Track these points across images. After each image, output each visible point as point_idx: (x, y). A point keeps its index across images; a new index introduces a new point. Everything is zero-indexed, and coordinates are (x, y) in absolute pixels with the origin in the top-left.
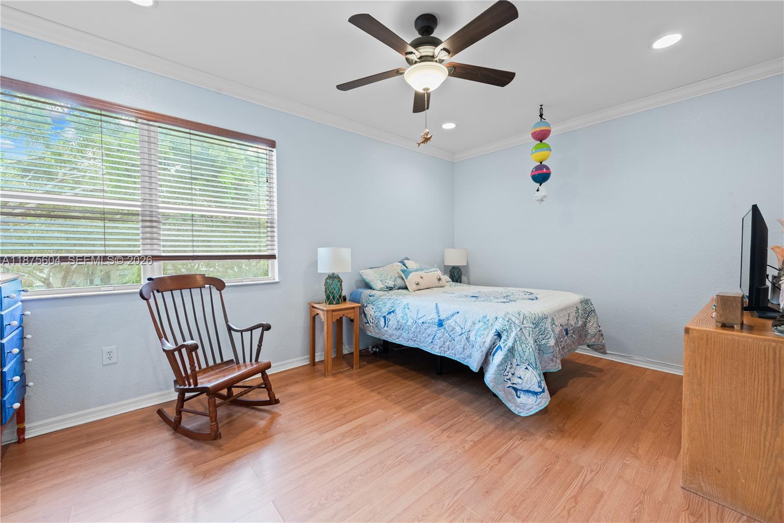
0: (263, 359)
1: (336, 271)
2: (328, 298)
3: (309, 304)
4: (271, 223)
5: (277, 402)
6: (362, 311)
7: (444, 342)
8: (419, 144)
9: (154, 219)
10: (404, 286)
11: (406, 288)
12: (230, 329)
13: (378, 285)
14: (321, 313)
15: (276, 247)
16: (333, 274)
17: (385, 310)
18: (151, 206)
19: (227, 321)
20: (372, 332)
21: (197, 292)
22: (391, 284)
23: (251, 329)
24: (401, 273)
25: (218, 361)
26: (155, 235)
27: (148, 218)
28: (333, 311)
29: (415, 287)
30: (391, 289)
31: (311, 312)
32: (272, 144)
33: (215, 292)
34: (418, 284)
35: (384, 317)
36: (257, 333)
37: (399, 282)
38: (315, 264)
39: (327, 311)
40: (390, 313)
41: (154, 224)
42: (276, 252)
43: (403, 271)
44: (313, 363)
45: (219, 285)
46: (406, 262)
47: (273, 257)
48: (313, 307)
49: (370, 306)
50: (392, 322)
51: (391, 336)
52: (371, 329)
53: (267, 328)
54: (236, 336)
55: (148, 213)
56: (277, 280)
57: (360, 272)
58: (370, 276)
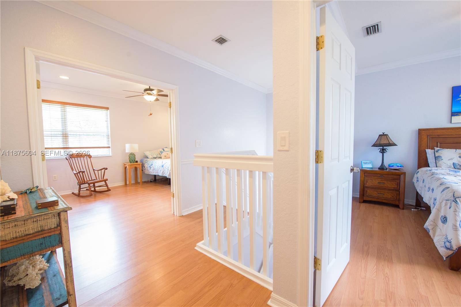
0: (105, 178)
1: (133, 152)
2: (130, 161)
3: (124, 163)
4: (108, 136)
5: (110, 190)
6: (143, 166)
7: (163, 171)
8: (149, 115)
9: (67, 136)
10: (161, 157)
11: (161, 158)
12: (94, 170)
13: (150, 157)
14: (127, 166)
15: (110, 144)
16: (132, 153)
17: (150, 164)
18: (65, 132)
19: (93, 168)
20: (146, 172)
21: (82, 158)
22: (155, 156)
23: (101, 170)
24: (160, 153)
25: (91, 179)
26: (67, 141)
27: (65, 135)
28: (131, 165)
29: (164, 157)
30: (155, 158)
31: (124, 166)
32: (107, 108)
33: (89, 159)
34: (165, 156)
35: (150, 167)
36: (103, 171)
37: (159, 156)
38: (125, 150)
39: (129, 165)
40: (151, 165)
41: (67, 137)
42: (110, 146)
43: (161, 152)
44: (126, 184)
45: (90, 156)
46: (164, 149)
47: (109, 147)
48: (125, 164)
49: (146, 164)
50: (152, 168)
51: (151, 172)
52: (146, 171)
53: (107, 169)
54: (96, 172)
55: (65, 134)
56: (111, 155)
57: (144, 152)
58: (148, 154)
